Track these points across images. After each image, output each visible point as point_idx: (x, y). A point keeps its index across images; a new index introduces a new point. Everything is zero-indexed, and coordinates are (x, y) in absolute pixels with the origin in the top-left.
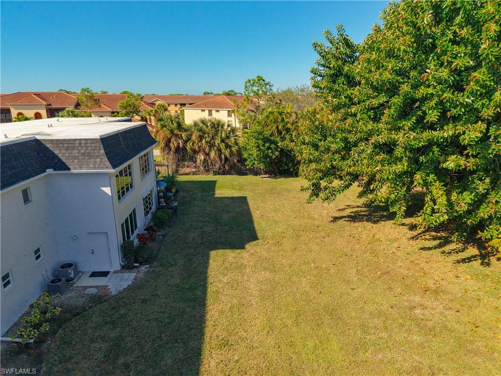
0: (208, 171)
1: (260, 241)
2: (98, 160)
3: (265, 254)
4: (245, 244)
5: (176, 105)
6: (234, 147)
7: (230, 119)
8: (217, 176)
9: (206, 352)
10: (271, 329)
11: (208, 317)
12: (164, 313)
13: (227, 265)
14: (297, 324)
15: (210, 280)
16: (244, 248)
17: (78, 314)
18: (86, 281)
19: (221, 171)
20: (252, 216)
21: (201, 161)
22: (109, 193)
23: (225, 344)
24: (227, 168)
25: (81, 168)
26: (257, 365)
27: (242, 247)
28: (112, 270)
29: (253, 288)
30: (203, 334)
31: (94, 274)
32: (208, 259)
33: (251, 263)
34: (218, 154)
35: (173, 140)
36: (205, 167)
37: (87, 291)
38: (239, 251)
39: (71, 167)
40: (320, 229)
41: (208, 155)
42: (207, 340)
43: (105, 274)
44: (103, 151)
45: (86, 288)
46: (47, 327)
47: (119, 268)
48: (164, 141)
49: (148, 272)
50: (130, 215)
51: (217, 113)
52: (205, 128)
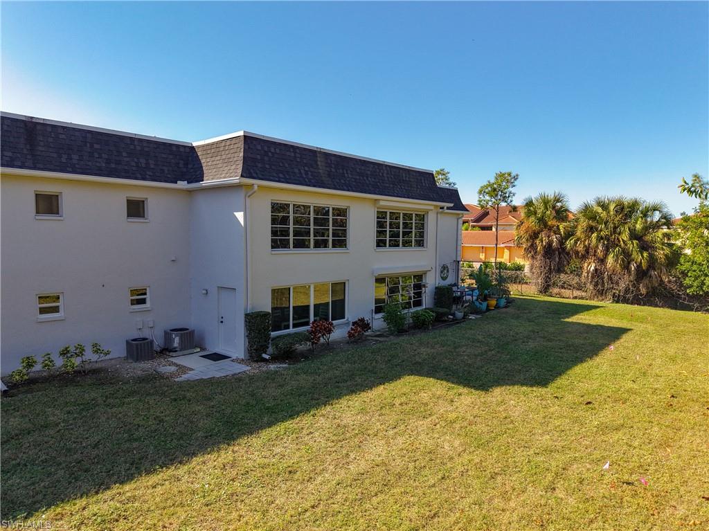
2: (233, 167)
6: (663, 249)
8: (620, 304)
18: (187, 359)
19: (630, 296)
21: (588, 273)
22: (242, 222)
24: (643, 291)
28: (235, 356)
31: (210, 355)
34: (623, 260)
35: (542, 234)
36: (596, 285)
37: (164, 368)
39: (205, 179)
41: (602, 261)
44: (241, 154)
45: (171, 364)
47: (243, 355)
52: (604, 215)
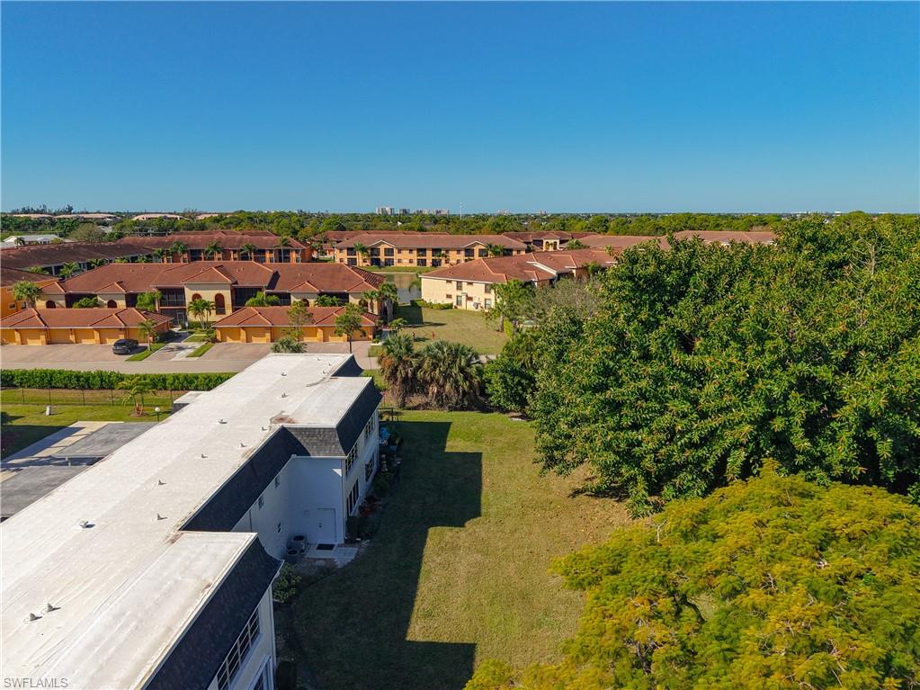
0: (442, 406)
1: (482, 518)
2: (333, 446)
3: (483, 535)
4: (465, 522)
5: (411, 251)
6: (476, 378)
7: (488, 296)
8: (454, 413)
9: (413, 620)
10: (469, 606)
11: (418, 593)
12: (381, 586)
13: (443, 544)
14: (491, 604)
15: (425, 559)
16: (464, 526)
17: (313, 583)
18: (314, 553)
19: (458, 406)
20: (481, 484)
21: (433, 393)
22: (340, 474)
23: (429, 615)
24: (466, 403)
25: (319, 454)
26: (451, 632)
27: (462, 525)
28: (336, 544)
29: (462, 570)
30: (413, 606)
31: (321, 547)
32: (426, 537)
33: (466, 544)
34: (455, 387)
35: (400, 368)
36: (438, 402)
37: (317, 563)
38: (457, 529)
39: (310, 453)
40: (552, 506)
41: (443, 386)
42: (415, 611)
43: (330, 547)
44: (337, 439)
45: (316, 560)
46: (293, 591)
47: (343, 542)
48: (390, 370)
49: (368, 547)
50: (354, 488)
51: (470, 287)
52: (440, 354)
